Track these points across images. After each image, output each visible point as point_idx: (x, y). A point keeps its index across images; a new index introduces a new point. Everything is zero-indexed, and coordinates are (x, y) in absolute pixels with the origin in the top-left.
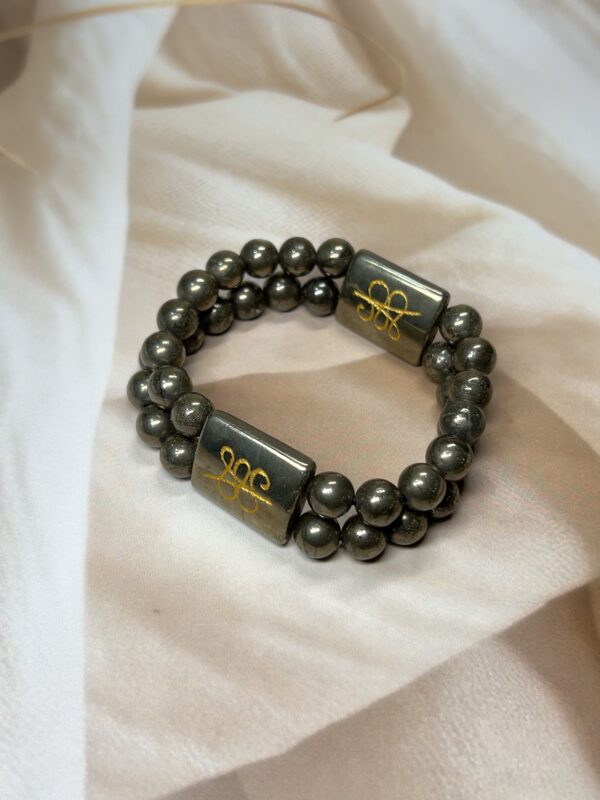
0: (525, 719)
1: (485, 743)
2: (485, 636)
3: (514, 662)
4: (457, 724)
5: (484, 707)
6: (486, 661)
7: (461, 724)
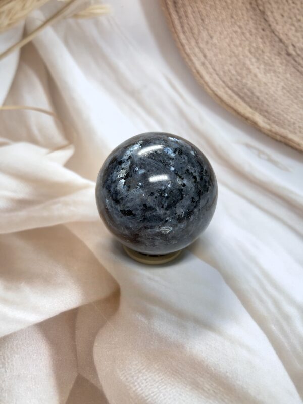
0: (34, 355)
1: (14, 363)
2: (31, 324)
3: (39, 334)
4: (6, 356)
5: (19, 350)
6: (27, 334)
7: (8, 356)
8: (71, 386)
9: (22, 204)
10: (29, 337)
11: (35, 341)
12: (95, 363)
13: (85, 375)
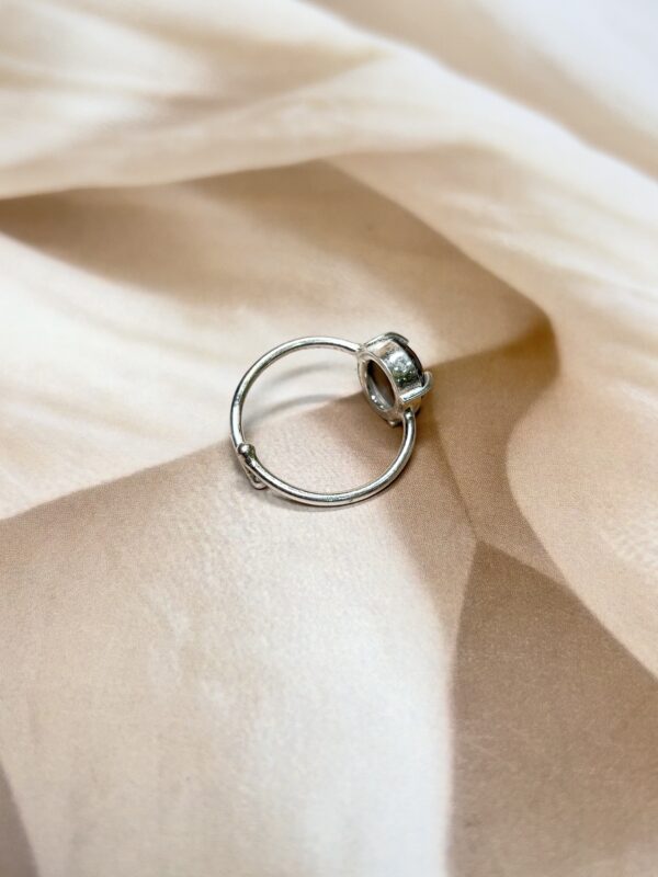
8: (466, 574)
9: (186, 107)
10: (295, 445)
11: (317, 454)
12: (526, 513)
13: (501, 545)
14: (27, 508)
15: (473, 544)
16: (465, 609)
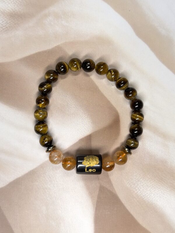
8: (98, 193)
14: (8, 183)
15: (99, 186)
16: (97, 201)
